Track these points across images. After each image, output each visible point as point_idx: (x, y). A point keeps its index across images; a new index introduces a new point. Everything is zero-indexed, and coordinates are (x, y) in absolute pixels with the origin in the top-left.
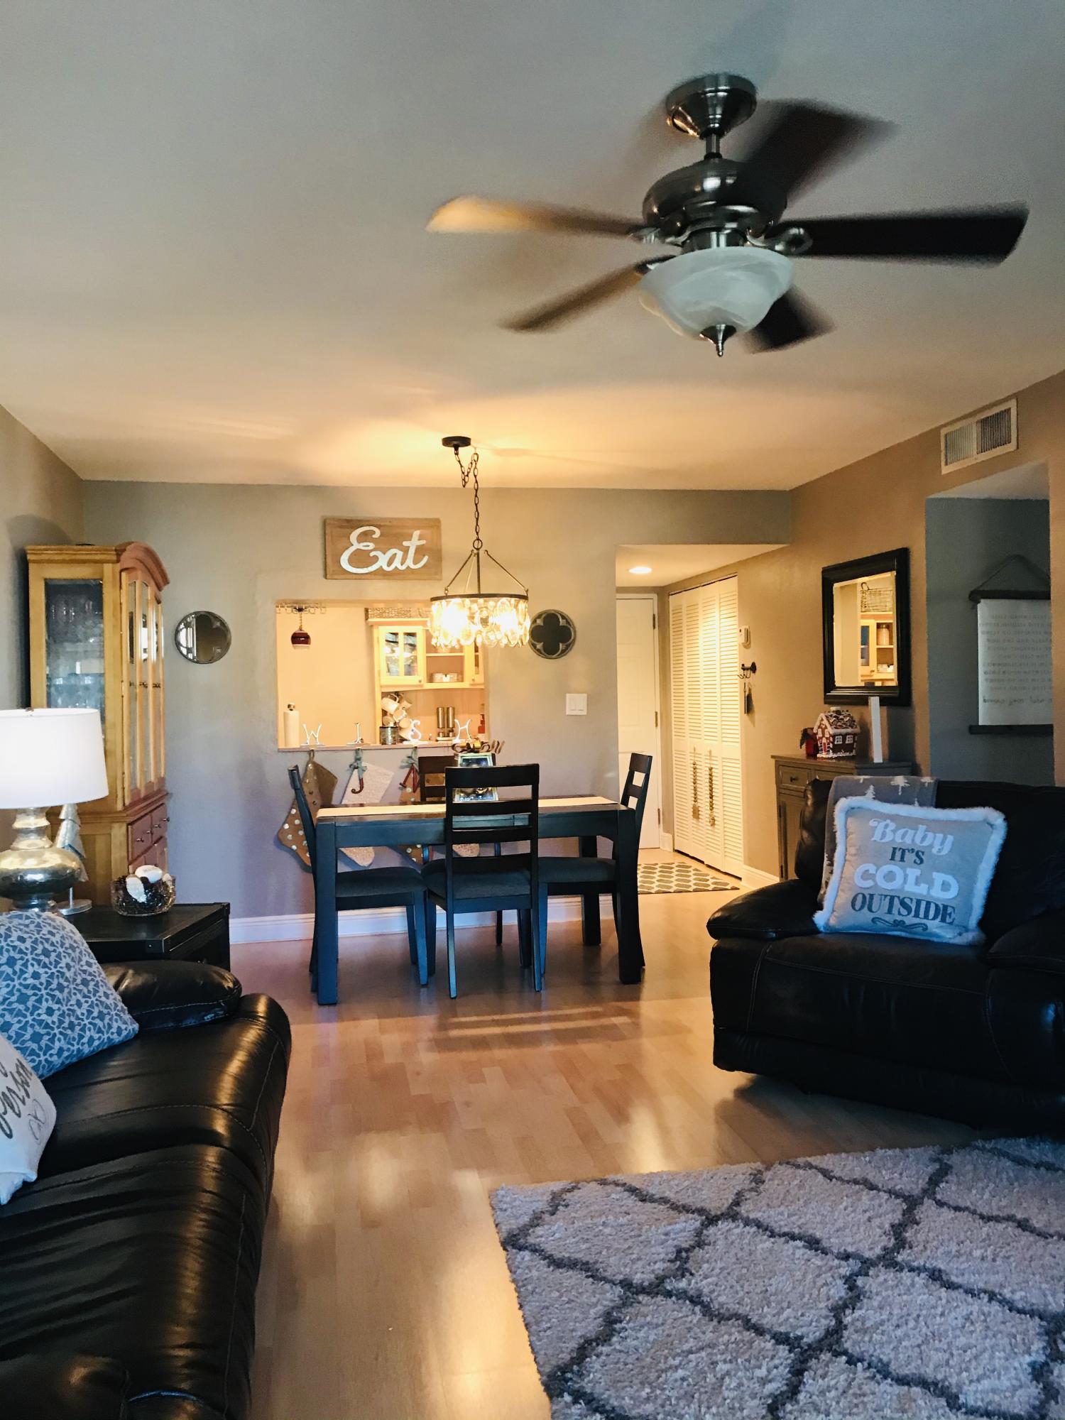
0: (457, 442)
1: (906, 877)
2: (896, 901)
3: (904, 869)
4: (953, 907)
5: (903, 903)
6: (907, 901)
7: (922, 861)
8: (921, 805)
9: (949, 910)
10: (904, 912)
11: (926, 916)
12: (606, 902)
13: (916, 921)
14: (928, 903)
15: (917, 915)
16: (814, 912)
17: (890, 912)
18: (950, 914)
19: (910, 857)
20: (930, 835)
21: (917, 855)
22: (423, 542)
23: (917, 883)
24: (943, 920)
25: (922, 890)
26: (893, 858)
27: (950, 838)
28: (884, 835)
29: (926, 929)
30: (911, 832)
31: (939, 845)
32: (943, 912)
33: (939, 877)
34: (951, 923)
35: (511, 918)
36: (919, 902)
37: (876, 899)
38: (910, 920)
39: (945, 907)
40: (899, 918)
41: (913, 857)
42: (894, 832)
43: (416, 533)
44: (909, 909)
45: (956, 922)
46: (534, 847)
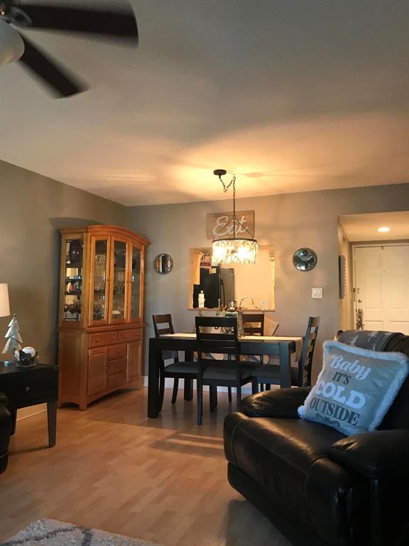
0: (220, 173)
1: (336, 390)
3: (337, 386)
4: (359, 415)
5: (331, 409)
6: (332, 406)
9: (355, 415)
13: (335, 419)
15: (335, 416)
17: (323, 412)
18: (355, 419)
20: (359, 366)
21: (347, 379)
22: (246, 221)
23: (340, 396)
24: (349, 422)
25: (342, 400)
26: (334, 379)
27: (369, 370)
28: (335, 364)
29: (339, 426)
30: (349, 364)
31: (361, 373)
32: (351, 416)
33: (354, 394)
34: (355, 424)
36: (338, 407)
37: (320, 401)
38: (332, 419)
39: (353, 413)
41: (344, 379)
42: (341, 363)
43: (243, 217)
44: (332, 412)
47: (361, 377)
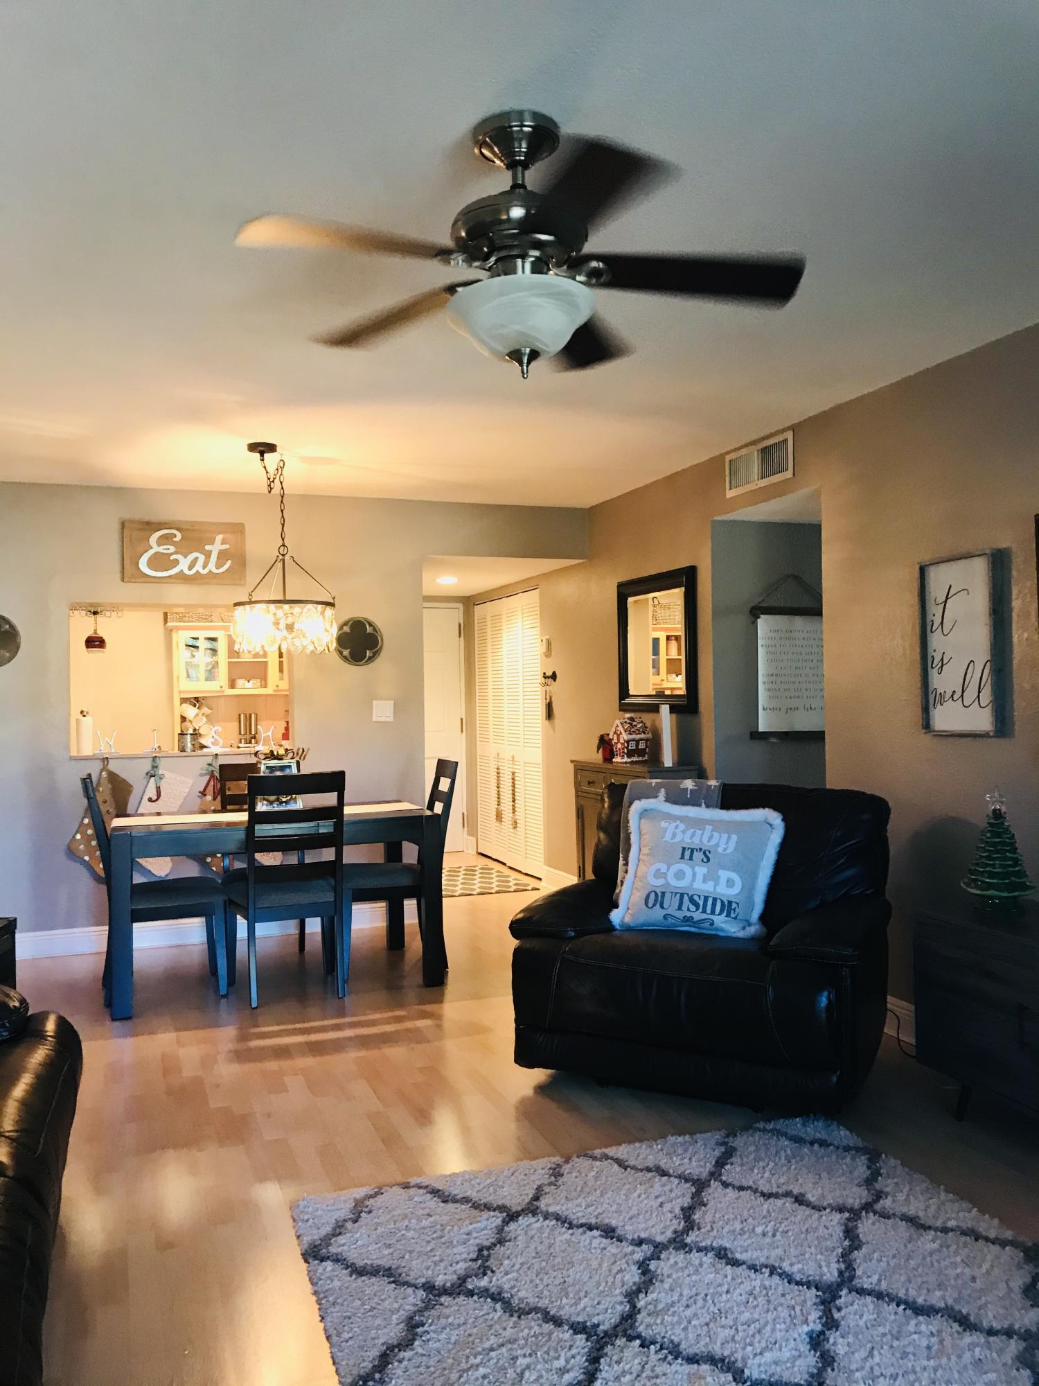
0: (263, 449)
1: (694, 874)
2: (686, 898)
3: (693, 868)
4: (738, 904)
5: (692, 900)
6: (696, 898)
7: (708, 860)
8: (708, 806)
9: (734, 905)
10: (693, 908)
11: (713, 912)
12: (410, 907)
13: (704, 916)
14: (715, 900)
15: (704, 911)
16: (610, 910)
17: (680, 908)
18: (734, 910)
19: (698, 856)
20: (716, 835)
21: (704, 853)
22: (227, 546)
23: (704, 881)
24: (728, 915)
25: (708, 888)
26: (682, 857)
27: (734, 837)
28: (674, 835)
29: (712, 924)
30: (699, 832)
31: (725, 844)
32: (728, 907)
33: (724, 875)
34: (735, 918)
35: (314, 926)
36: (706, 898)
37: (668, 897)
38: (698, 916)
39: (730, 903)
40: (688, 914)
41: (701, 855)
42: (684, 832)
43: (219, 538)
44: (697, 906)
45: (739, 917)
46: (339, 854)
47: (725, 849)
